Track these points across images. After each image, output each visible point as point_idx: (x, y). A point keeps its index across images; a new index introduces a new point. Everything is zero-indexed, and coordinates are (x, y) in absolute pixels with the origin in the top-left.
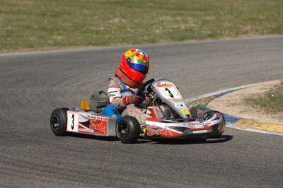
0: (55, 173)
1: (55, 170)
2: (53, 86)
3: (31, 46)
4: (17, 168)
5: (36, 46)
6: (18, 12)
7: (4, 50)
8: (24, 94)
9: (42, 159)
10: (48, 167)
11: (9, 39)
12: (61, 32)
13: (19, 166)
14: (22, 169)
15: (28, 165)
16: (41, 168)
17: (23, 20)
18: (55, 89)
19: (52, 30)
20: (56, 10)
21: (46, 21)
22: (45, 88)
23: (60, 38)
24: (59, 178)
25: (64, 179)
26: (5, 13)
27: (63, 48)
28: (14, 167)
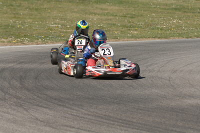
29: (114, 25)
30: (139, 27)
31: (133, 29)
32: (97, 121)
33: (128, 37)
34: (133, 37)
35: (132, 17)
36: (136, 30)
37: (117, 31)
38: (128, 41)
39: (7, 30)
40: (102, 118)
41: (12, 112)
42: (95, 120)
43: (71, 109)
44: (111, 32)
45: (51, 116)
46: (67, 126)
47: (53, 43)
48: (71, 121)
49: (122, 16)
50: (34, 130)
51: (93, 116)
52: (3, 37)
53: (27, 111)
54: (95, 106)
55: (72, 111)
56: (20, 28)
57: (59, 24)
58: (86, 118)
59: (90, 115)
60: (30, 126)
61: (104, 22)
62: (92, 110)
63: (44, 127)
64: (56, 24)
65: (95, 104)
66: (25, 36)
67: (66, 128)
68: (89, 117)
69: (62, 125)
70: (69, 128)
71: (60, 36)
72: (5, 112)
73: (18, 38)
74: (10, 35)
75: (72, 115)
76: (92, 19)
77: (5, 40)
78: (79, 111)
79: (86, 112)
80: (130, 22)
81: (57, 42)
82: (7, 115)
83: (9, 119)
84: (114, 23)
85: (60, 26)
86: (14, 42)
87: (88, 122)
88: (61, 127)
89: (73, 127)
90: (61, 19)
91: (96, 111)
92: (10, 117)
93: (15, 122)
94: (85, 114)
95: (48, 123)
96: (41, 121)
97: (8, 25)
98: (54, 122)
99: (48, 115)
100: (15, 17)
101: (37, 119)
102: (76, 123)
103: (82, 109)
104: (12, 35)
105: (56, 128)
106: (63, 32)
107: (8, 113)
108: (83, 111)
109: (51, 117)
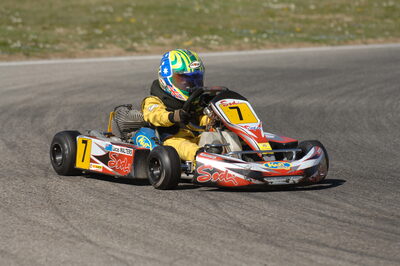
32: (381, 229)
41: (182, 208)
42: (375, 228)
45: (272, 217)
46: (310, 242)
47: (276, 47)
50: (232, 250)
51: (370, 217)
53: (215, 205)
54: (376, 194)
55: (322, 206)
59: (364, 216)
60: (222, 241)
62: (369, 205)
63: (255, 245)
65: (375, 190)
66: (213, 31)
67: (306, 246)
68: (362, 220)
69: (299, 240)
70: (313, 248)
71: (292, 30)
72: (165, 209)
75: (321, 215)
77: (167, 41)
78: (337, 206)
79: (355, 209)
81: (285, 44)
83: (174, 225)
85: (293, 6)
86: (186, 44)
87: (360, 231)
88: (296, 245)
89: (325, 245)
91: (378, 206)
92: (178, 219)
93: (188, 231)
94: (352, 213)
95: (264, 235)
96: (249, 230)
98: (279, 233)
99: (264, 215)
101: (239, 224)
102: (330, 234)
103: (345, 201)
104: (183, 28)
106: (300, 21)
107: (171, 210)
108: (348, 205)
109: (271, 220)
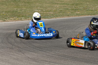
0: (76, 59)
1: (76, 58)
2: (76, 29)
3: (68, 16)
4: (63, 58)
5: (70, 16)
6: (64, 4)
7: (59, 17)
8: (66, 32)
9: (71, 54)
10: (73, 57)
11: (61, 13)
12: (79, 10)
13: (63, 57)
14: (65, 58)
15: (67, 57)
16: (71, 57)
17: (66, 6)
18: (76, 30)
19: (76, 10)
20: (77, 3)
21: (74, 7)
22: (73, 30)
23: (78, 12)
24: (77, 61)
25: (79, 61)
26: (59, 4)
27: (80, 16)
28: (62, 57)
29: (67, 9)
30: (80, 10)
31: (77, 11)
33: (75, 15)
34: (77, 15)
35: (77, 5)
36: (79, 11)
37: (69, 12)
38: (74, 17)
39: (13, 13)
40: (62, 56)
43: (46, 52)
44: (66, 13)
48: (46, 58)
49: (71, 5)
52: (11, 17)
56: (20, 12)
57: (39, 9)
58: (54, 57)
61: (62, 8)
64: (38, 9)
73: (19, 17)
74: (15, 16)
76: (56, 7)
80: (76, 7)
82: (14, 56)
84: (68, 8)
90: (41, 7)
97: (14, 11)
100: (17, 7)
105: (38, 62)
